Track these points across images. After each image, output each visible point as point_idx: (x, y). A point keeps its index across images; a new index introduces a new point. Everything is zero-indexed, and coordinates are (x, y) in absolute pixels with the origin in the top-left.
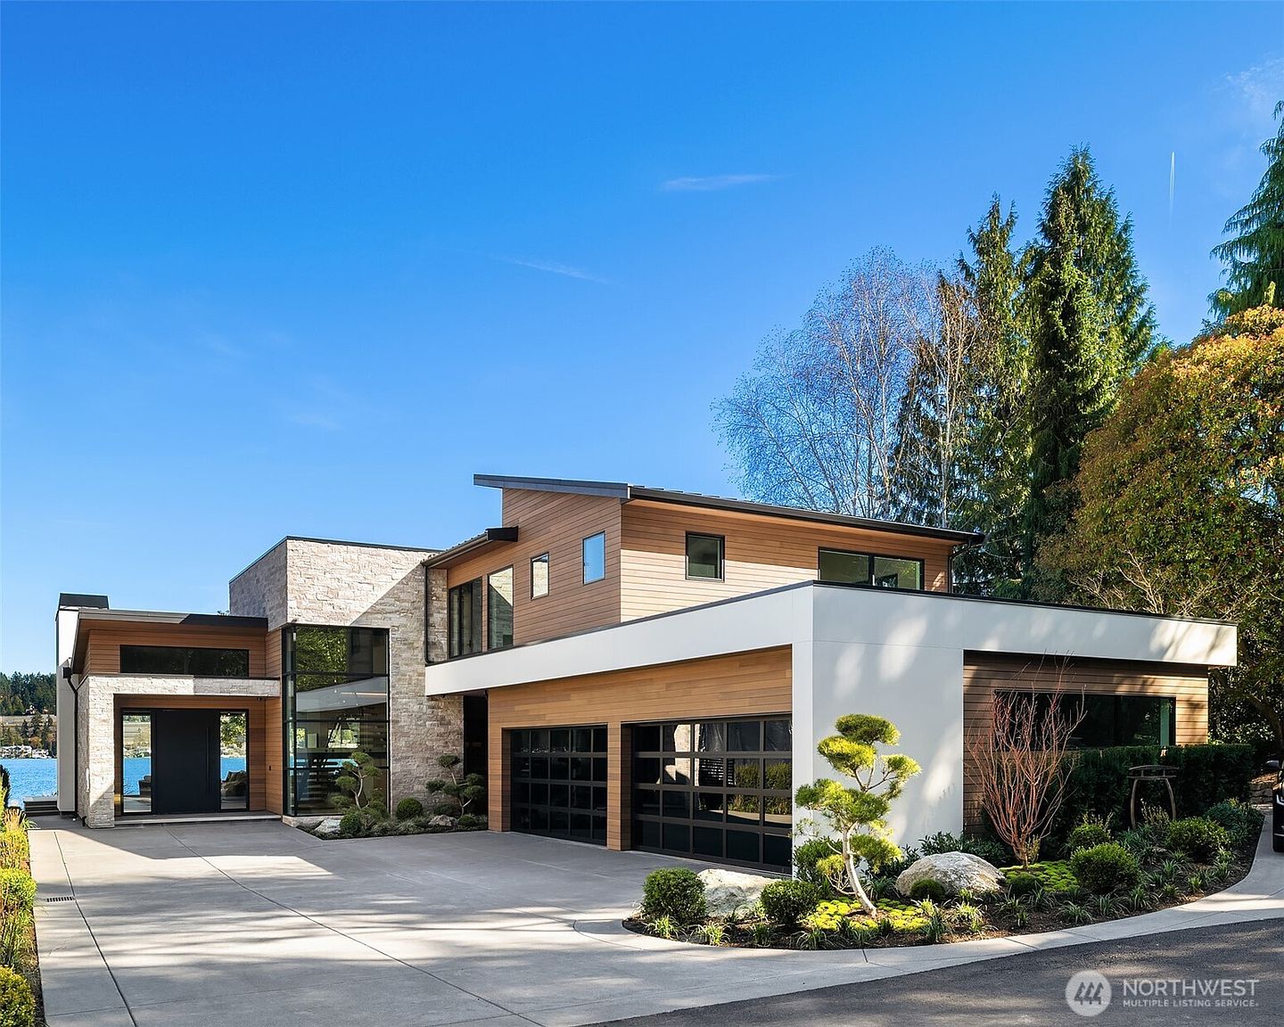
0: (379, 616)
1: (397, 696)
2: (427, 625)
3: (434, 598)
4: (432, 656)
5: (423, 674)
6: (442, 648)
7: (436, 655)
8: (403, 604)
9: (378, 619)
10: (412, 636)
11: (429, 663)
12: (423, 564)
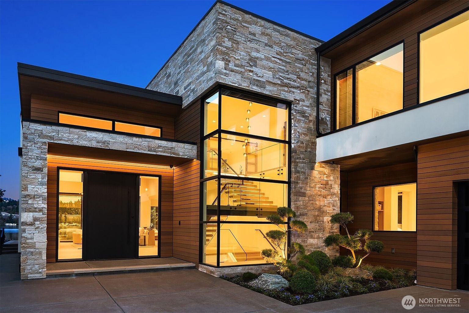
0: (286, 89)
1: (298, 160)
2: (318, 103)
3: (323, 81)
4: (321, 130)
5: (314, 144)
6: (327, 125)
7: (324, 129)
8: (302, 82)
9: (285, 91)
10: (308, 110)
11: (320, 135)
12: (317, 50)
